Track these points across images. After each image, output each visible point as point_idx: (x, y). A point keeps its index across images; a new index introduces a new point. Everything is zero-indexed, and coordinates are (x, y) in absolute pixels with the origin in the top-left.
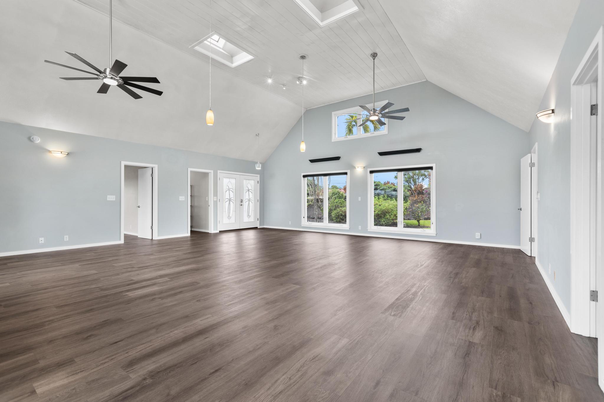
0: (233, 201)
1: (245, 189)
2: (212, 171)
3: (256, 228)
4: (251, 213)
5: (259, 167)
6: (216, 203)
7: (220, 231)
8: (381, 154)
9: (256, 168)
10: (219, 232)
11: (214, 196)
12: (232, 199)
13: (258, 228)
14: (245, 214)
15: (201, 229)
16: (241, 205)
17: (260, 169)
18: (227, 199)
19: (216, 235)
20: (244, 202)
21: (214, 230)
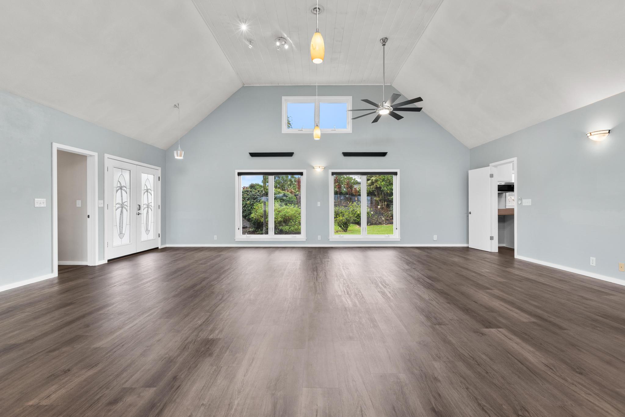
0: (126, 207)
1: (143, 188)
2: (96, 154)
3: (155, 250)
4: (151, 227)
5: (181, 156)
6: (101, 211)
7: (109, 261)
8: (346, 154)
9: (174, 157)
10: (107, 262)
11: (99, 199)
12: (126, 204)
13: (159, 248)
14: (143, 229)
15: (79, 261)
16: (138, 214)
17: (182, 158)
18: (118, 204)
19: (102, 267)
20: (142, 208)
21: (99, 259)
